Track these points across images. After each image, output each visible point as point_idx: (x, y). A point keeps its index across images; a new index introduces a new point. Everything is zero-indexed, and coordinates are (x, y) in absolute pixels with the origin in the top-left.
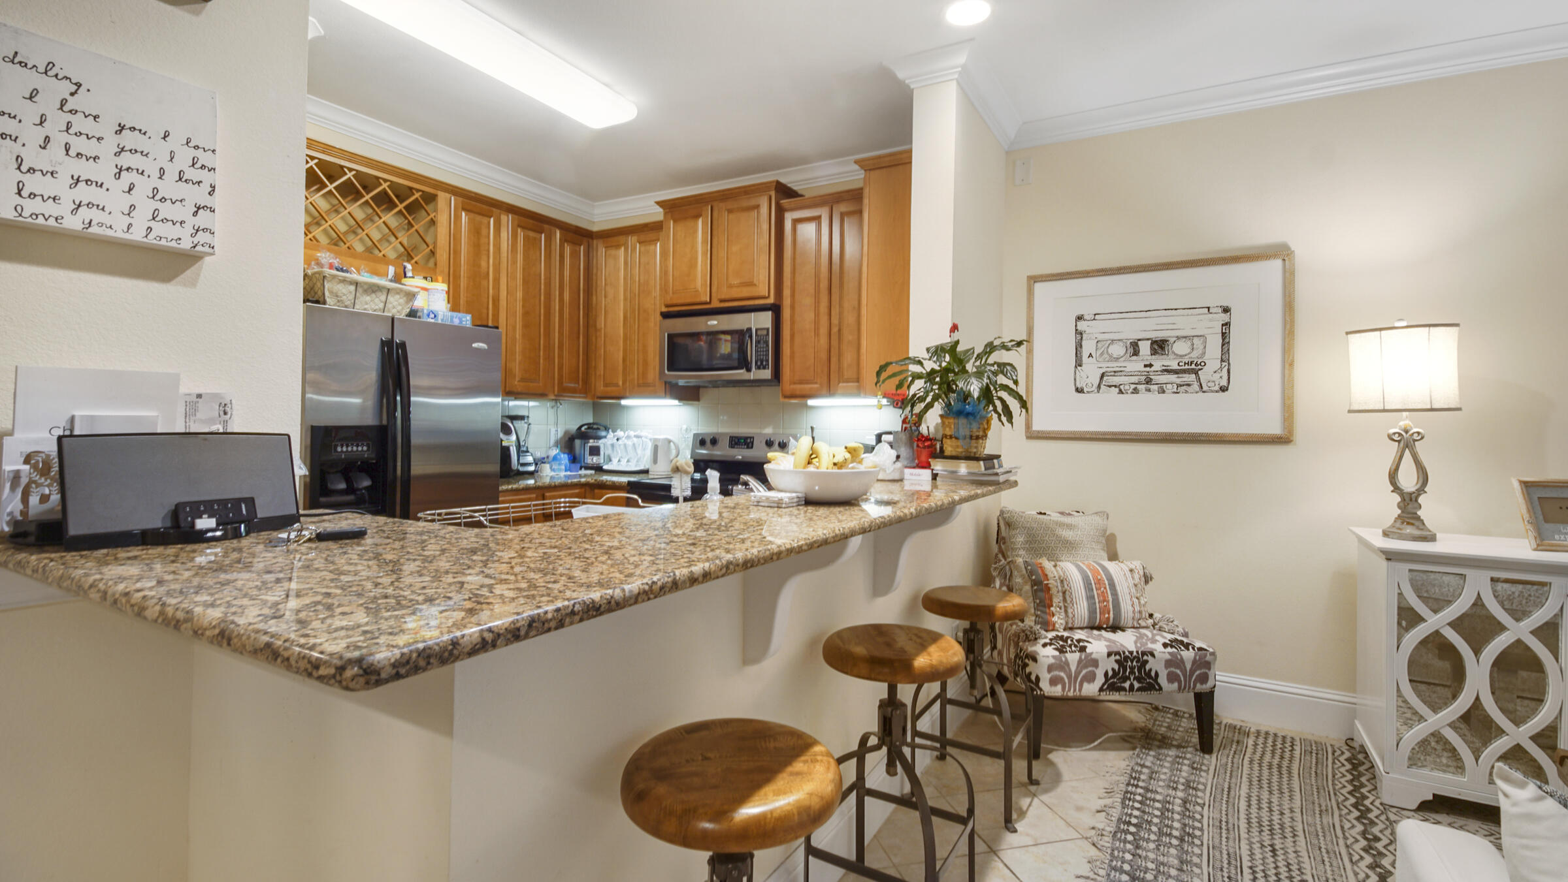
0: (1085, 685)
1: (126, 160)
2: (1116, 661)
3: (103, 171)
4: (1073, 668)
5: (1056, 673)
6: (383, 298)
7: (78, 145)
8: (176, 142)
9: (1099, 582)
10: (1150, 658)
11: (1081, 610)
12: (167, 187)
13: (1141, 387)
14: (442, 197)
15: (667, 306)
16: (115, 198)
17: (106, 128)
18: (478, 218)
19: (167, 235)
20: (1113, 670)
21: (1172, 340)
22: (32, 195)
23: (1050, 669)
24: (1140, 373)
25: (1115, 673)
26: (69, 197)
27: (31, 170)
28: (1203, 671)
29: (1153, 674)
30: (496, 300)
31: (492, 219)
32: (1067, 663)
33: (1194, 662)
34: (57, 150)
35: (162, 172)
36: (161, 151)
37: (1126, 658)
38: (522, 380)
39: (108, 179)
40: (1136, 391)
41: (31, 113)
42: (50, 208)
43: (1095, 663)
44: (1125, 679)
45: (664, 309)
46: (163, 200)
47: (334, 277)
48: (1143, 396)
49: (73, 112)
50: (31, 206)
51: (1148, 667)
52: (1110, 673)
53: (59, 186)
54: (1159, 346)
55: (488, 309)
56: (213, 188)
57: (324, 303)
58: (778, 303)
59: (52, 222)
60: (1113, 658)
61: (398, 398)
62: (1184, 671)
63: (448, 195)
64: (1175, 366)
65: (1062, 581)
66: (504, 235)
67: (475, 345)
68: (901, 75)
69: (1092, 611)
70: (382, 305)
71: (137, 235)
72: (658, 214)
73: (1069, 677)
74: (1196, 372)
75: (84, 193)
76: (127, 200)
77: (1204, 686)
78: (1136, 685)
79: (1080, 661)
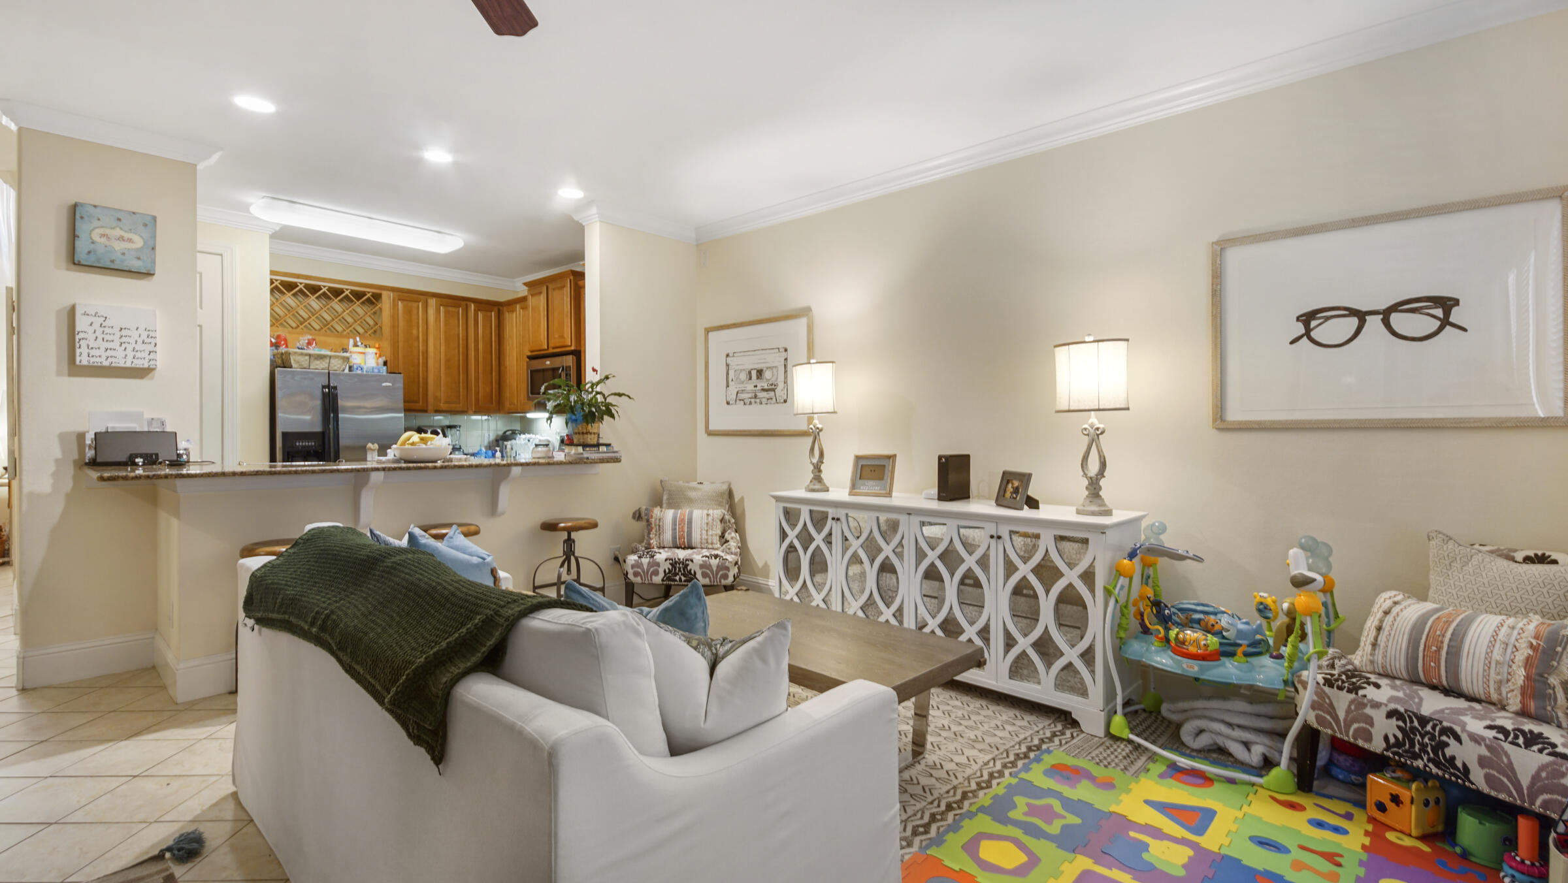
0: (654, 577)
1: (124, 340)
2: (671, 564)
3: (116, 345)
4: (645, 567)
5: (636, 569)
6: (328, 361)
7: (107, 337)
8: (141, 330)
9: (682, 520)
10: (690, 563)
11: (668, 536)
12: (139, 346)
13: (753, 400)
14: (385, 294)
15: (532, 352)
16: (120, 353)
17: (116, 330)
18: (410, 304)
19: (139, 363)
20: (669, 569)
21: (764, 369)
22: (93, 356)
23: (633, 567)
24: (752, 391)
25: (670, 571)
26: (104, 355)
27: (92, 348)
28: (724, 572)
29: (693, 572)
30: (426, 353)
31: (420, 304)
32: (642, 564)
33: (718, 566)
34: (100, 339)
35: (136, 342)
36: (135, 334)
37: (676, 562)
38: (446, 402)
39: (117, 347)
40: (751, 403)
41: (91, 330)
42: (98, 360)
43: (658, 564)
44: (676, 574)
45: (529, 354)
46: (137, 351)
47: (295, 353)
48: (754, 406)
49: (104, 327)
50: (92, 360)
51: (689, 568)
52: (667, 571)
53: (101, 352)
54: (760, 373)
55: (419, 359)
56: (156, 344)
57: (291, 367)
58: (578, 349)
59: (99, 364)
60: (668, 561)
61: (332, 415)
62: (712, 571)
63: (389, 292)
64: (766, 387)
65: (660, 520)
66: (431, 312)
67: (384, 384)
68: (576, 218)
69: (674, 538)
70: (327, 365)
71: (128, 365)
72: (523, 291)
73: (644, 572)
74: (774, 390)
75: (109, 353)
76: (124, 353)
77: (726, 581)
78: (683, 578)
79: (649, 563)
